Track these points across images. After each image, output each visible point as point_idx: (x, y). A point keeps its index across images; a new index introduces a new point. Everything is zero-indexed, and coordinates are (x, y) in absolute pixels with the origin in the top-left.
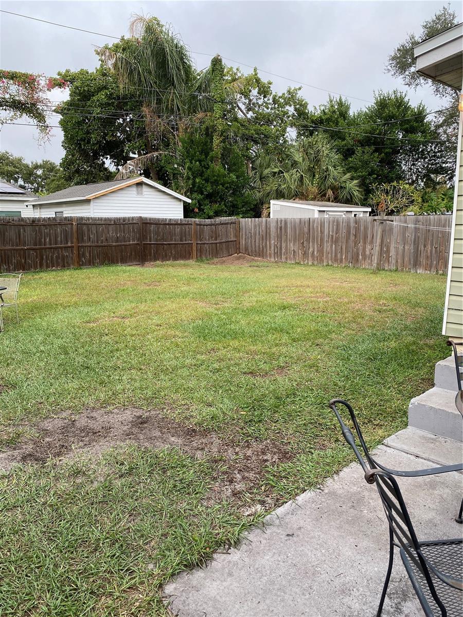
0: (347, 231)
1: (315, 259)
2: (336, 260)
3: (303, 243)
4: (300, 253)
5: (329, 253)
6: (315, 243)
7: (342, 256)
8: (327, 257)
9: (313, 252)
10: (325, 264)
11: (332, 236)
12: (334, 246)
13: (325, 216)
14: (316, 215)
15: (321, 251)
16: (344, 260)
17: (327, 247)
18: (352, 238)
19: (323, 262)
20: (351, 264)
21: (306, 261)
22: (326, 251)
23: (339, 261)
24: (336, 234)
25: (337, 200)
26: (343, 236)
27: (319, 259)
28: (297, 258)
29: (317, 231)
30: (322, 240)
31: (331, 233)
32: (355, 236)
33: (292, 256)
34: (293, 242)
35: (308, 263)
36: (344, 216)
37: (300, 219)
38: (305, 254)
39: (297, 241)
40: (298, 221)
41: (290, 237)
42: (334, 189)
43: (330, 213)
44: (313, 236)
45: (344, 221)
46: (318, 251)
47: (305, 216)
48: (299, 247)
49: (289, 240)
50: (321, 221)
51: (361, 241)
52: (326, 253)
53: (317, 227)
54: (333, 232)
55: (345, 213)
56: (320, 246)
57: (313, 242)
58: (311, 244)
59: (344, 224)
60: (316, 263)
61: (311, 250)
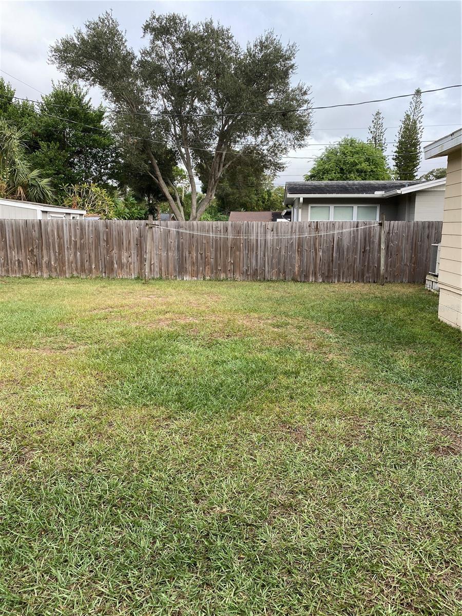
0: (96, 236)
1: (53, 270)
2: (83, 270)
3: (32, 251)
4: (29, 264)
5: (72, 263)
6: (52, 251)
7: (91, 265)
8: (70, 267)
9: (50, 261)
10: (67, 276)
11: (76, 242)
12: (79, 253)
13: (48, 218)
14: (40, 216)
15: (61, 261)
16: (94, 270)
17: (69, 255)
18: (103, 244)
19: (65, 273)
20: (104, 274)
21: (40, 273)
22: (68, 260)
23: (87, 271)
24: (81, 239)
25: (29, 199)
26: (91, 241)
27: (59, 270)
28: (25, 270)
29: (53, 235)
30: (61, 247)
31: (73, 238)
32: (107, 242)
33: (16, 267)
34: (16, 249)
35: (42, 276)
36: (64, 218)
38: (37, 265)
39: (23, 248)
40: (22, 224)
41: (12, 243)
42: (25, 187)
43: (53, 215)
44: (46, 242)
45: (91, 224)
46: (56, 260)
47: (30, 217)
48: (26, 255)
49: (10, 248)
50: (58, 223)
51: (115, 247)
52: (69, 263)
53: (53, 231)
54: (75, 238)
55: (65, 215)
56: (59, 254)
57: (48, 249)
58: (45, 252)
59: (91, 228)
60: (54, 275)
61: (45, 259)
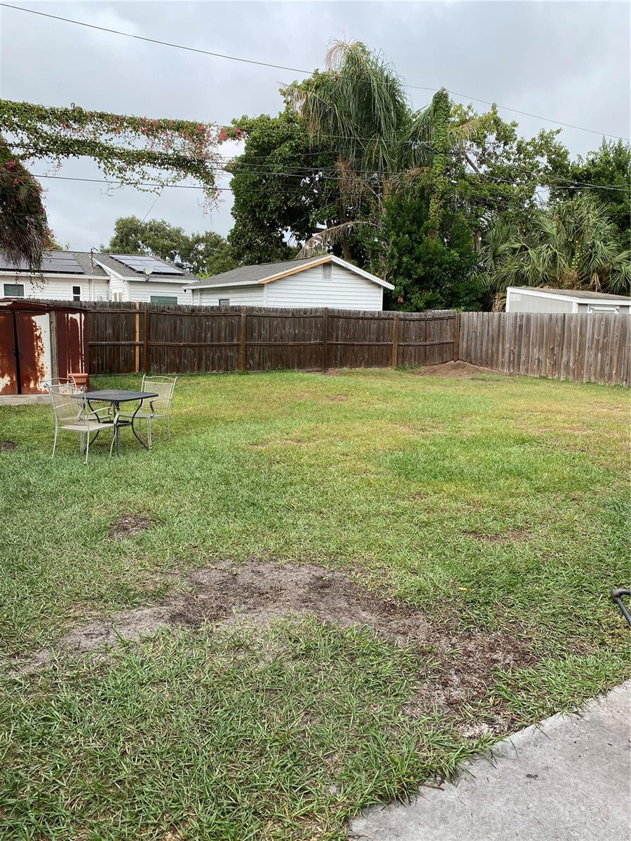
0: (621, 335)
1: (571, 373)
2: (602, 376)
3: (553, 349)
4: (548, 364)
5: (591, 365)
6: (572, 350)
7: (611, 370)
8: (589, 371)
9: (568, 363)
10: (584, 381)
11: (598, 341)
12: (600, 355)
13: (588, 312)
14: (575, 310)
15: (580, 362)
16: (614, 377)
17: (589, 356)
19: (582, 378)
20: (624, 383)
21: (557, 375)
22: (588, 361)
23: (606, 377)
24: (604, 338)
25: (605, 288)
26: (615, 341)
27: (576, 373)
28: (544, 370)
29: (576, 332)
30: (582, 345)
31: (596, 337)
33: (535, 367)
34: (538, 347)
35: (559, 378)
36: (616, 312)
37: (551, 316)
38: (555, 365)
39: (544, 346)
40: (546, 318)
41: (535, 340)
42: (602, 273)
43: (596, 308)
44: (568, 339)
45: (617, 320)
46: (575, 361)
47: (558, 311)
48: (546, 354)
49: (533, 344)
50: (582, 318)
52: (588, 366)
53: (576, 327)
54: (599, 335)
55: (618, 308)
56: (579, 354)
57: (569, 349)
58: (565, 350)
59: (617, 324)
60: (571, 378)
61: (564, 359)
